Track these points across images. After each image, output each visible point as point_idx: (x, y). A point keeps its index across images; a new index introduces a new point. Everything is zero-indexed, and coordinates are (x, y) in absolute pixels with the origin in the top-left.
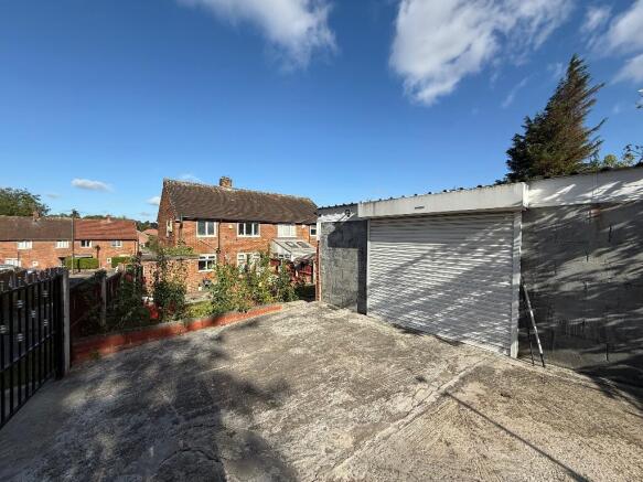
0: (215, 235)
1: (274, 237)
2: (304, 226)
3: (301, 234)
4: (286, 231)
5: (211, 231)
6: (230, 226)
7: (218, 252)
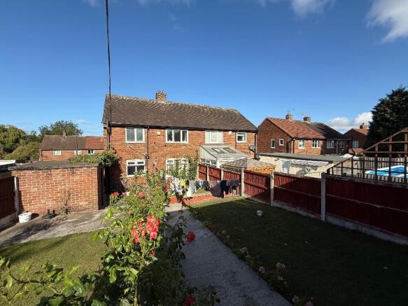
0: (144, 141)
1: (202, 144)
2: (230, 133)
3: (226, 140)
4: (214, 138)
5: (140, 138)
6: (158, 132)
7: (147, 158)
